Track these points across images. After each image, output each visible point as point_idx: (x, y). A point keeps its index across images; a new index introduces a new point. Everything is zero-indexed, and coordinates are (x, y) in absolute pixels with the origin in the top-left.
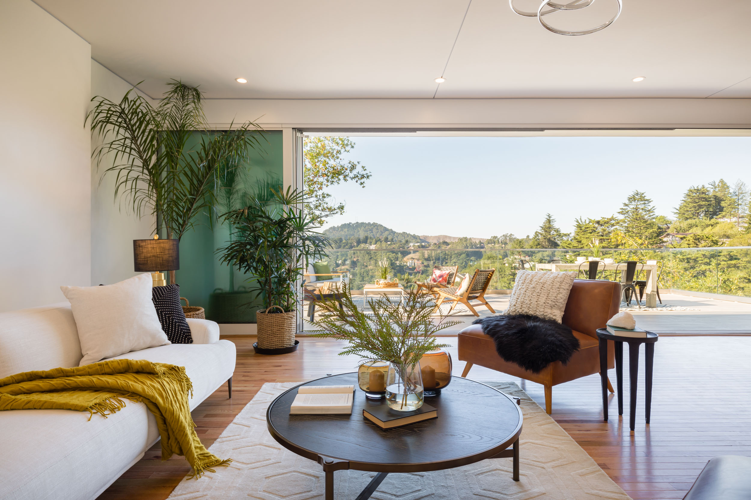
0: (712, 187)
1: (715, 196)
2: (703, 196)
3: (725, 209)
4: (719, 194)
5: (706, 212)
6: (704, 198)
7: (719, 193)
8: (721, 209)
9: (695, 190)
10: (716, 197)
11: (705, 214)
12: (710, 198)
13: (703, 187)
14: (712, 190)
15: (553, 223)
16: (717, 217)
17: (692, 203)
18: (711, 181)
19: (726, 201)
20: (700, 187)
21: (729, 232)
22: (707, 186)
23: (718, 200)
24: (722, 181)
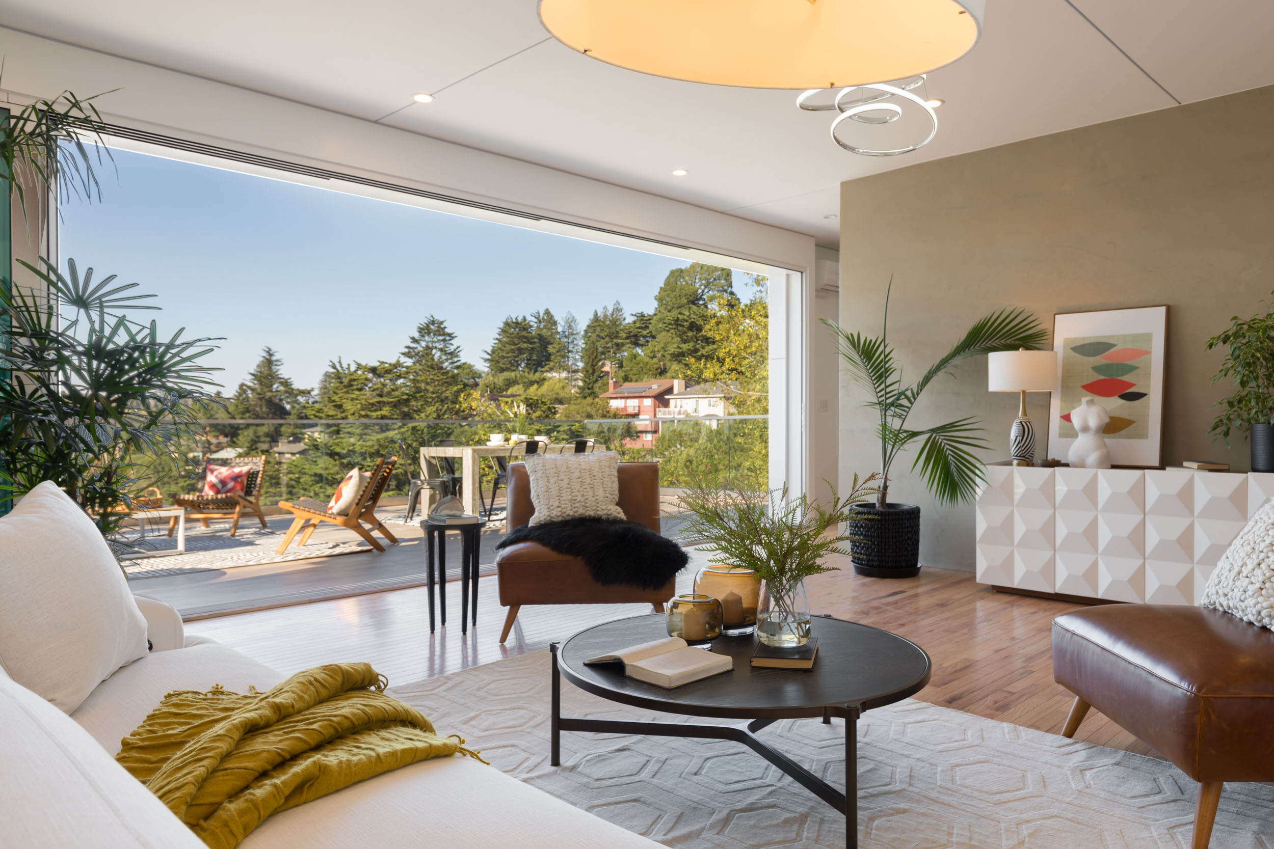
0: (536, 320)
1: (539, 335)
2: (524, 333)
3: (553, 357)
4: (545, 332)
5: (528, 360)
6: (526, 338)
7: (544, 330)
8: (548, 358)
9: (514, 323)
10: (541, 337)
11: (527, 364)
12: (533, 338)
13: (524, 319)
14: (535, 325)
15: (278, 367)
16: (542, 369)
17: (508, 344)
18: (534, 311)
19: (555, 345)
20: (520, 319)
21: (562, 394)
22: (529, 318)
23: (544, 342)
24: (547, 312)
